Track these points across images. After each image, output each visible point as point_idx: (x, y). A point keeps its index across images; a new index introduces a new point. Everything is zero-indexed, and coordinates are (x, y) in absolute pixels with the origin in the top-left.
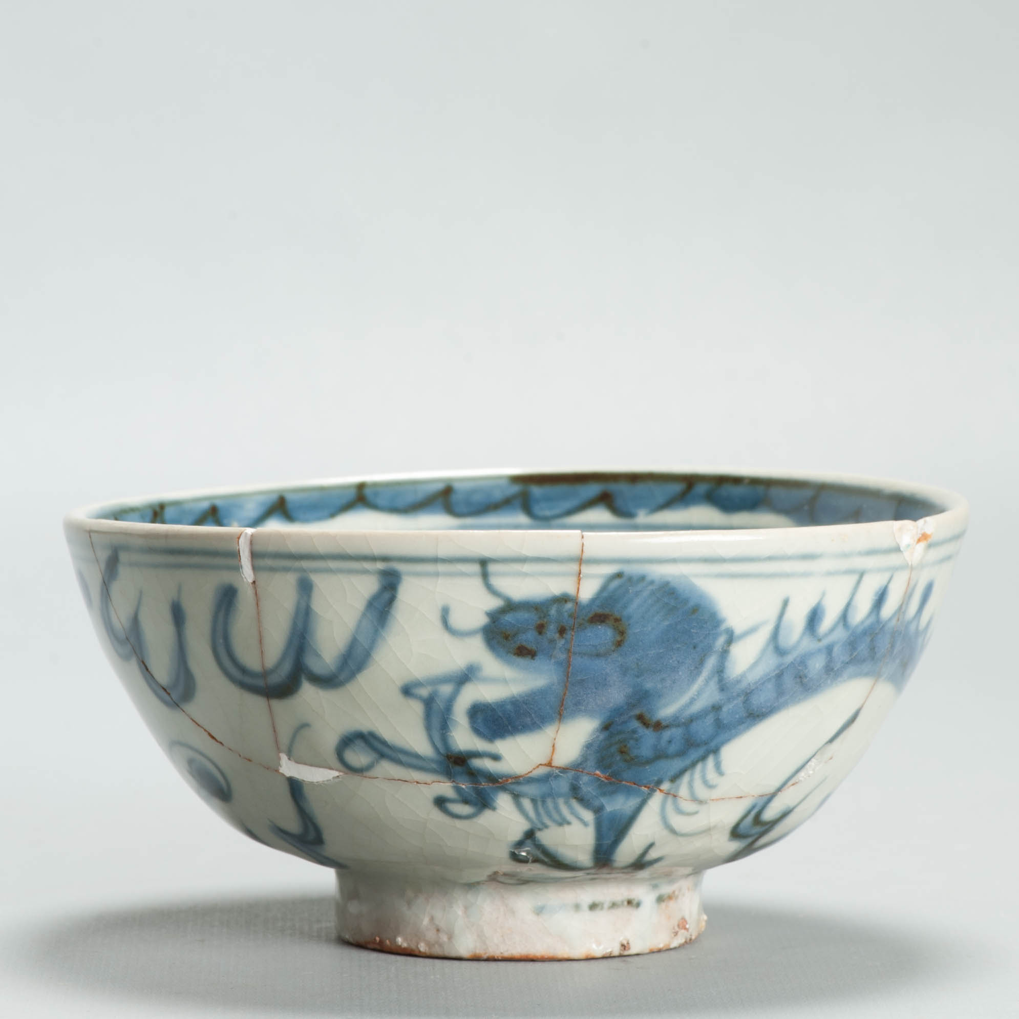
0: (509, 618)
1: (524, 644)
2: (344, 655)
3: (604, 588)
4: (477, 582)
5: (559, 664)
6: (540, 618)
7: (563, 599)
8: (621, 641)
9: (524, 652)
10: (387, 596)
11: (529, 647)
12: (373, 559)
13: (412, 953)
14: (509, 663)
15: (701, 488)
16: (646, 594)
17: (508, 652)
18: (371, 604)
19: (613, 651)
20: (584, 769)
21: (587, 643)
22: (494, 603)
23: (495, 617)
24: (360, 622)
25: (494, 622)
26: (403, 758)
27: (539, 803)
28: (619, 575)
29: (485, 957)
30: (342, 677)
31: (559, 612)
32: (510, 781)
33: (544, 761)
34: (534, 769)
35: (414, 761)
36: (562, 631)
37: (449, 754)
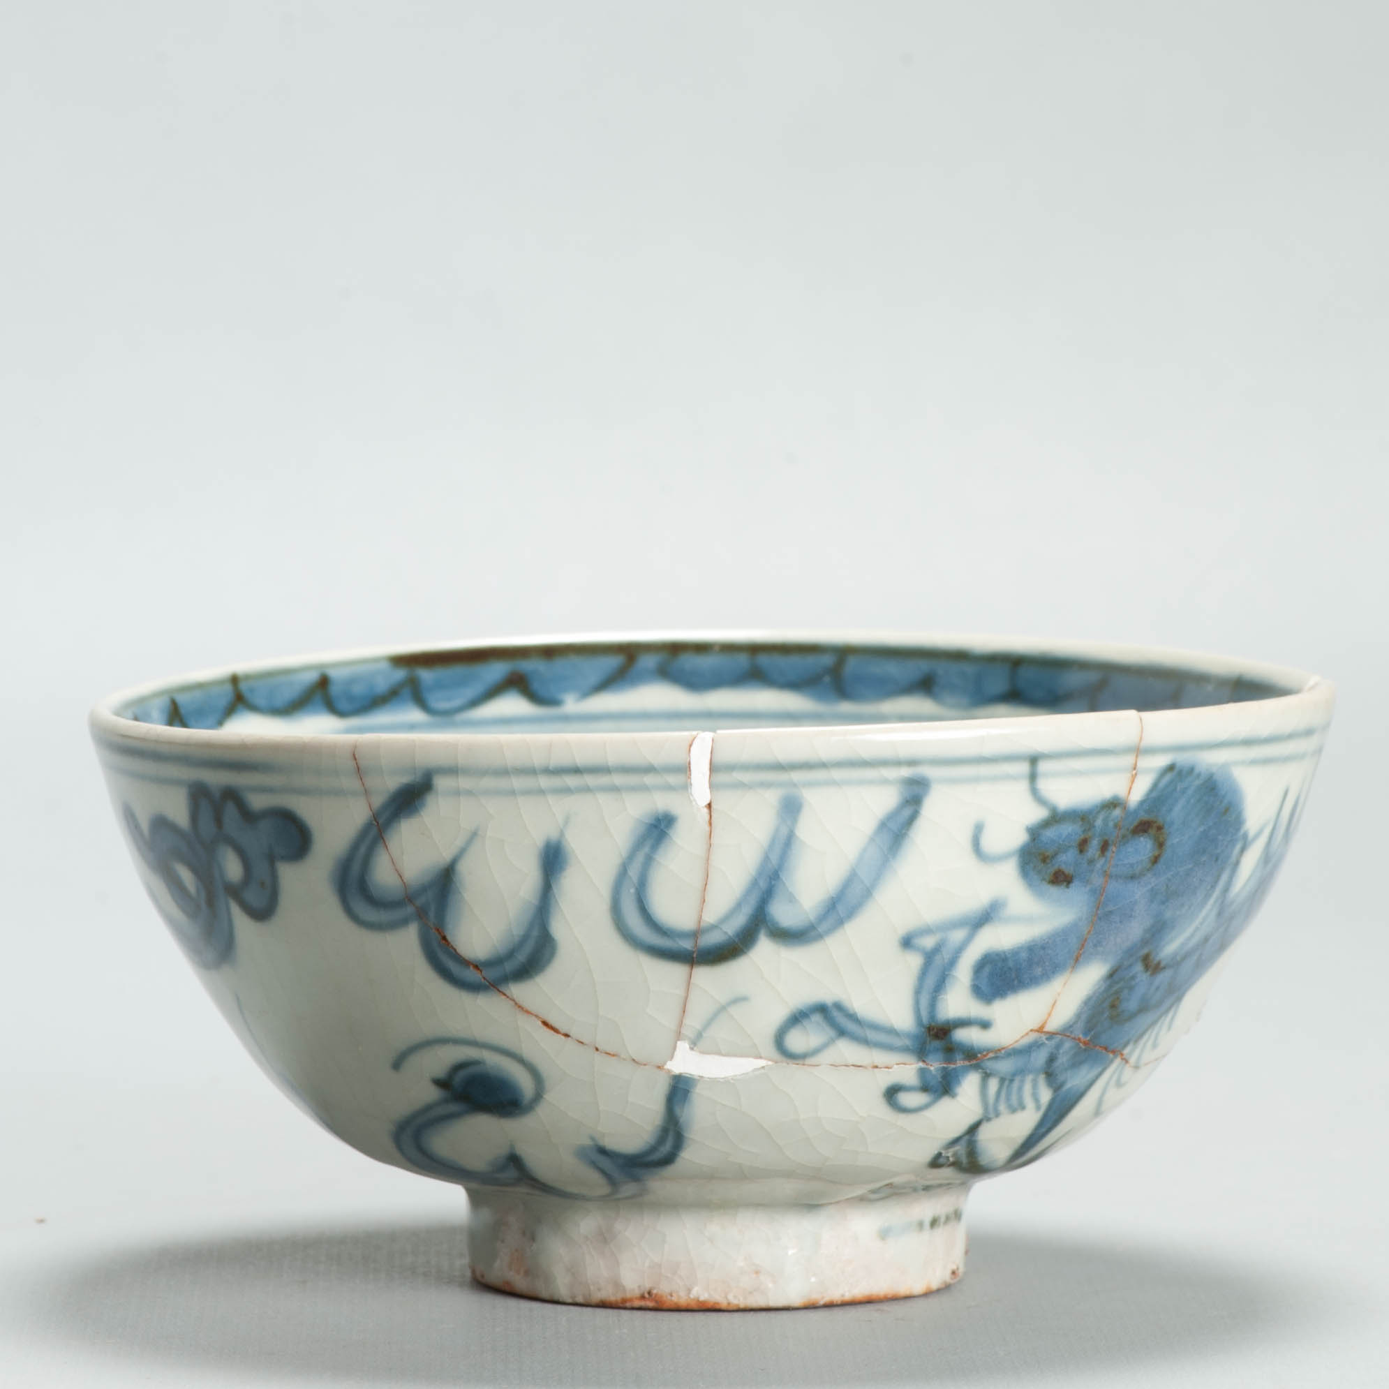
0: (1050, 833)
1: (1063, 867)
2: (833, 897)
3: (1155, 786)
4: (1023, 786)
5: (1093, 891)
6: (1084, 831)
7: (1113, 803)
8: (1159, 855)
9: (1061, 879)
10: (907, 812)
11: (1067, 872)
12: (898, 763)
13: (718, 1307)
14: (1040, 894)
15: (648, 662)
16: (1190, 792)
17: (1044, 879)
18: (883, 825)
19: (1148, 870)
20: (1071, 1032)
21: (1126, 862)
22: (1037, 814)
23: (1035, 833)
24: (865, 850)
25: (1034, 840)
26: (871, 1035)
27: (1007, 1083)
28: (1171, 768)
29: (822, 1303)
30: (821, 929)
31: (1105, 821)
32: (991, 1055)
33: (1036, 1026)
34: (1023, 1037)
35: (882, 1038)
36: (1104, 847)
37: (933, 1024)
